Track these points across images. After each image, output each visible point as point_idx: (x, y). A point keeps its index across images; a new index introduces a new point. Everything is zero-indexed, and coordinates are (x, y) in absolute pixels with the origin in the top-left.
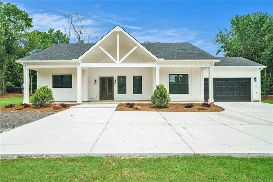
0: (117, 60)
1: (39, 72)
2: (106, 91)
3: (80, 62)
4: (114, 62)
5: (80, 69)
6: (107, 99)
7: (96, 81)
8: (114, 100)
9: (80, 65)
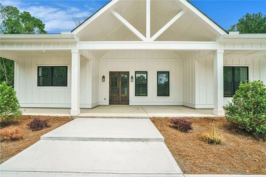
0: (145, 36)
1: (18, 63)
2: (118, 92)
3: (77, 39)
4: (140, 40)
5: (77, 52)
6: (120, 102)
7: (104, 77)
8: (130, 104)
9: (77, 45)
